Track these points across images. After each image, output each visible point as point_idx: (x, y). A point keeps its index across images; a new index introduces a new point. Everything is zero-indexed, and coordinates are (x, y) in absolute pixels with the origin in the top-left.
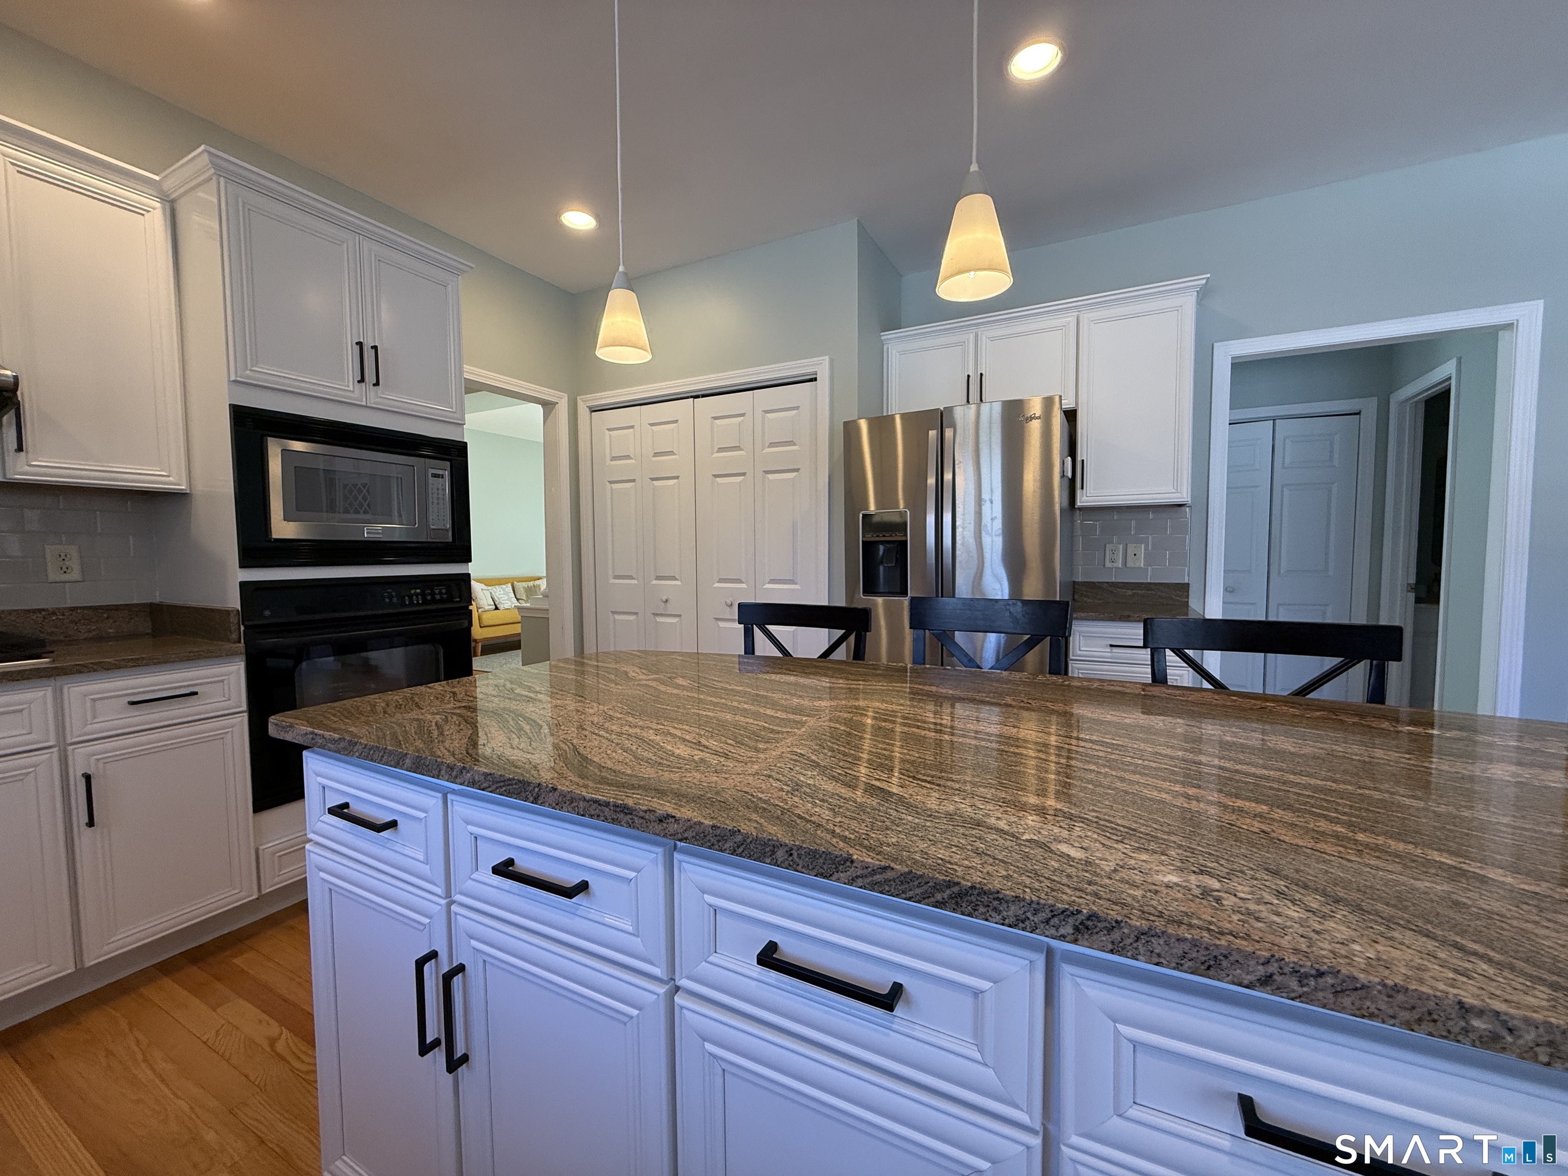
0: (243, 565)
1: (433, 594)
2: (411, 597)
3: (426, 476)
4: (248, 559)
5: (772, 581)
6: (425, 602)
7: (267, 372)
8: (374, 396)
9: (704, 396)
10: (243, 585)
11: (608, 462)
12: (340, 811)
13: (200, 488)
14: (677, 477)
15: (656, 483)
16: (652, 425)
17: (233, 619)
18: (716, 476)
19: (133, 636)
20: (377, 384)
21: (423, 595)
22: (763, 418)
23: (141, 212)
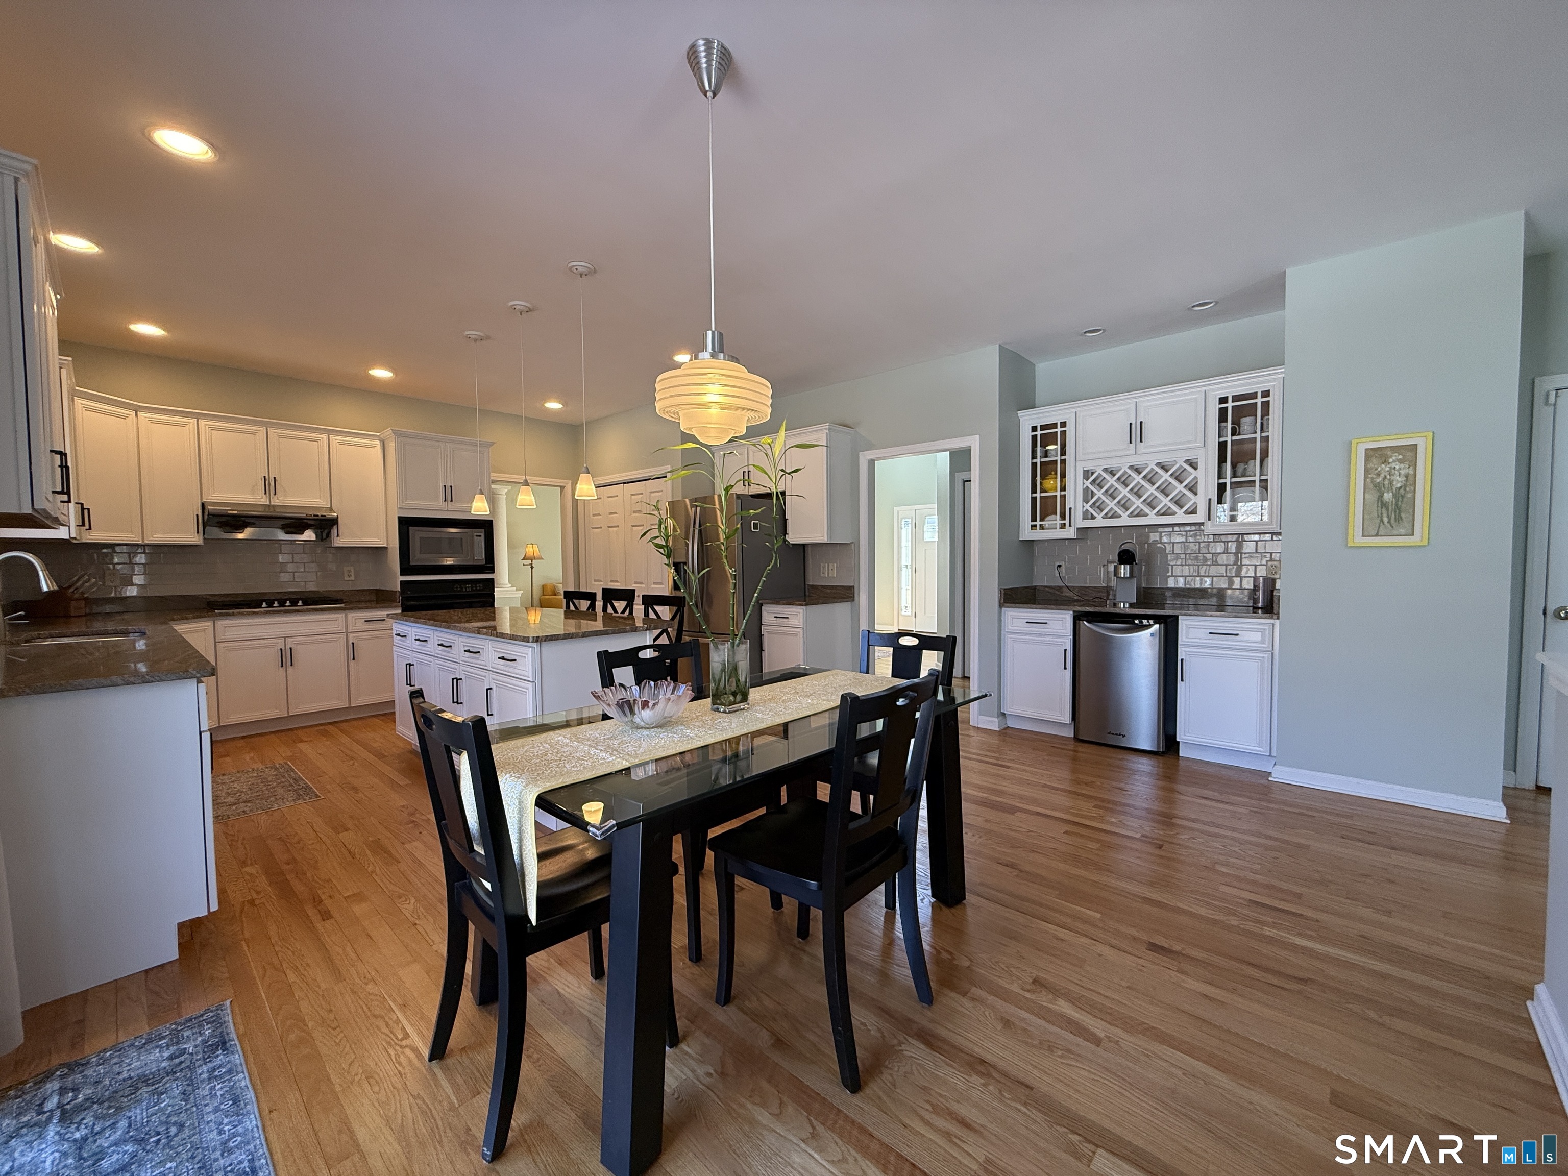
0: (401, 575)
1: (476, 587)
2: (466, 588)
3: (473, 537)
4: (403, 573)
5: (655, 583)
6: (472, 590)
7: (411, 503)
8: (451, 506)
9: (628, 483)
10: (401, 582)
11: (592, 517)
12: (398, 635)
13: (390, 546)
14: (618, 526)
15: (610, 529)
16: (608, 497)
17: (398, 594)
18: (633, 526)
19: (370, 601)
20: (452, 501)
21: (472, 587)
22: (650, 496)
23: (373, 447)
